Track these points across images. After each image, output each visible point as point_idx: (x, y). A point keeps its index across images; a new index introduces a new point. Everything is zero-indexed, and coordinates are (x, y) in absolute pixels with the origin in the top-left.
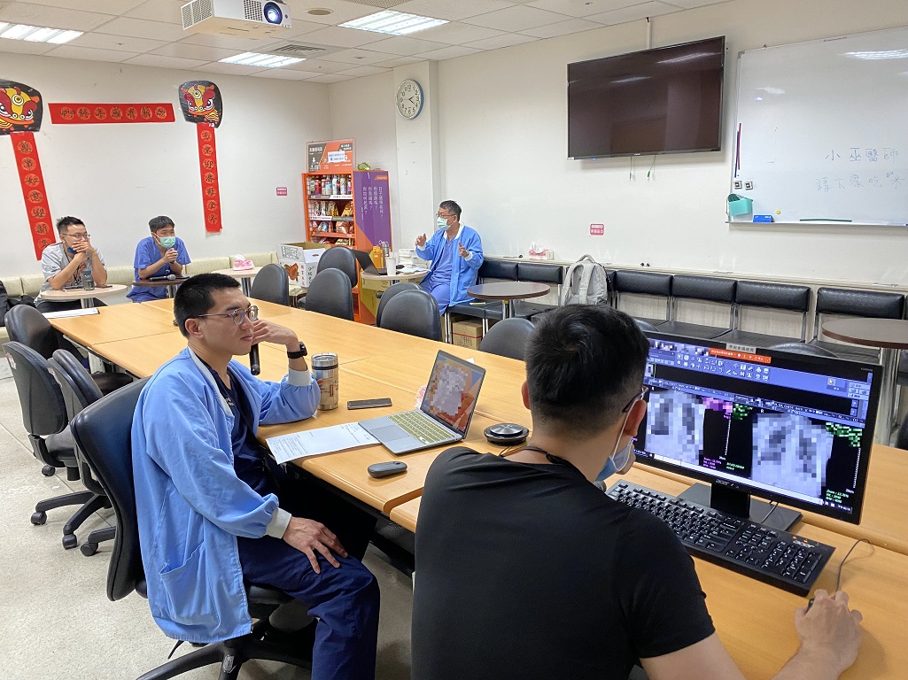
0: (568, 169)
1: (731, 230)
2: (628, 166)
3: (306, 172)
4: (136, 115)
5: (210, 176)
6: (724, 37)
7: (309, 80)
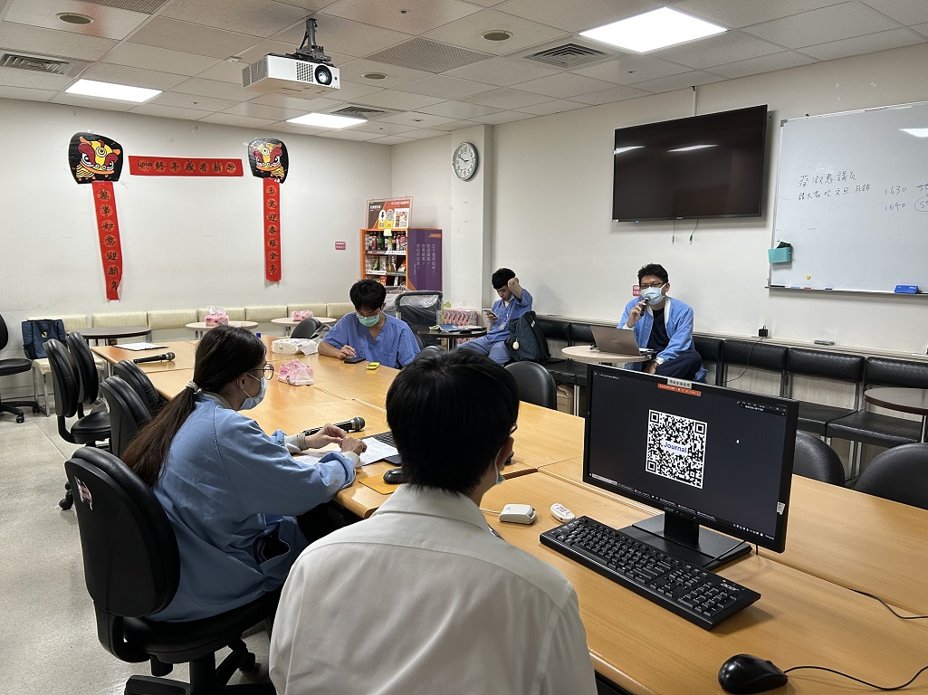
0: (613, 231)
2: (671, 230)
3: (365, 227)
4: (207, 169)
5: (273, 228)
6: (766, 106)
7: (373, 141)
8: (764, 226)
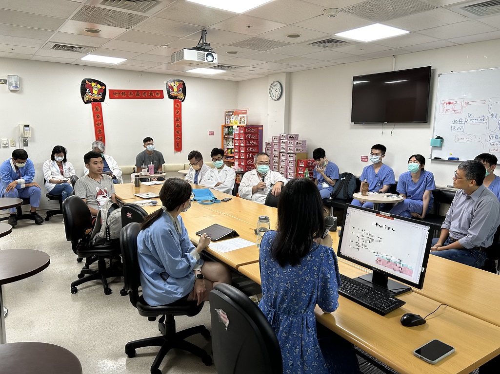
0: (352, 128)
1: (432, 163)
2: (381, 128)
3: (224, 124)
4: (146, 95)
5: (178, 124)
6: (431, 67)
7: (229, 80)
8: (429, 128)
